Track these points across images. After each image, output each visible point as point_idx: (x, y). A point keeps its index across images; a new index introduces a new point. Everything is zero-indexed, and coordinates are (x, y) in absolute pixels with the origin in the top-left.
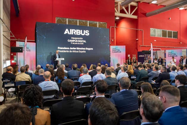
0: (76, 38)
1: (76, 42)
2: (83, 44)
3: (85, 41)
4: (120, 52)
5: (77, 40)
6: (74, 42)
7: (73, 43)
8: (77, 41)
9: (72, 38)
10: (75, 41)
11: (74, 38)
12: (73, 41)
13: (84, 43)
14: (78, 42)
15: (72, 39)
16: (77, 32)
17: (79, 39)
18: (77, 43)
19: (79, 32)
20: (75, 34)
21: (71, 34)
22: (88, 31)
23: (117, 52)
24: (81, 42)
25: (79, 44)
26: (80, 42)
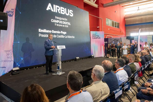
0: (60, 19)
1: (60, 24)
2: (67, 26)
3: (69, 24)
4: (100, 38)
5: (61, 20)
6: (58, 23)
7: (58, 25)
8: (61, 22)
9: (56, 17)
10: (59, 21)
11: (58, 18)
12: (57, 21)
13: (69, 25)
14: (62, 24)
15: (57, 19)
16: (61, 10)
17: (63, 19)
18: (61, 26)
19: (64, 11)
20: (59, 12)
21: (54, 11)
22: (72, 11)
23: (97, 38)
24: (66, 25)
25: (64, 26)
26: (64, 25)
